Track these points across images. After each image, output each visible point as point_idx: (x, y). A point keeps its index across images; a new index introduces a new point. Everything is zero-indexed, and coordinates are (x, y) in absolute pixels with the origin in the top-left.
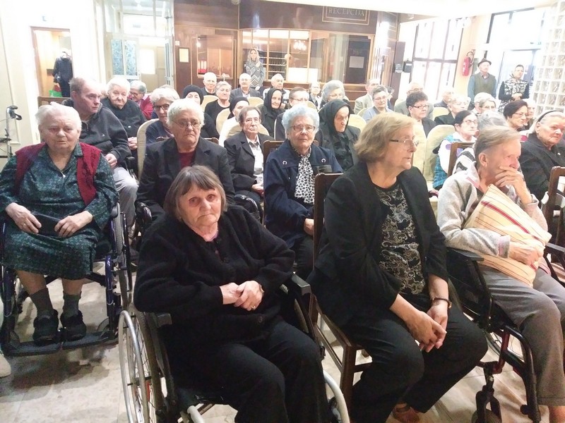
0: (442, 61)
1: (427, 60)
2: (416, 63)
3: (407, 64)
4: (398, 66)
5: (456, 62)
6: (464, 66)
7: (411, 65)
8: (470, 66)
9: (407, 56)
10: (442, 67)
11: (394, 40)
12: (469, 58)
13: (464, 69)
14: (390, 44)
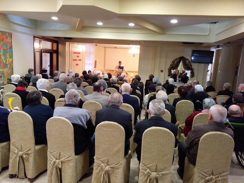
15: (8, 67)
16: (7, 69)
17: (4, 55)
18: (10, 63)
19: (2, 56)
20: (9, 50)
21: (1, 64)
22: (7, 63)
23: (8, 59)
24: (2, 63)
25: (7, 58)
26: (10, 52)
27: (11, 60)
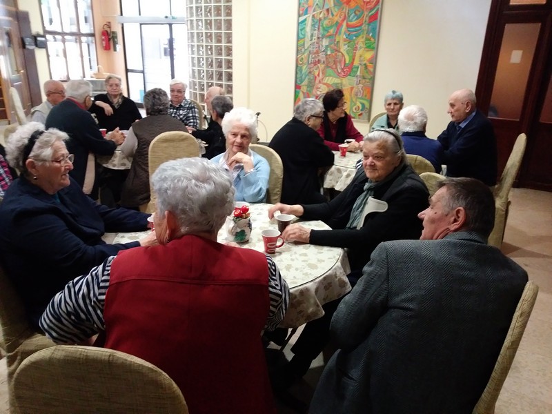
0: (78, 35)
1: (63, 34)
2: (49, 37)
3: (39, 39)
4: (28, 40)
5: (93, 35)
6: (103, 40)
7: (43, 39)
8: (109, 40)
9: (36, 28)
10: (81, 42)
11: (13, 9)
12: (107, 31)
13: (104, 43)
14: (10, 14)
15: (358, 73)
16: (355, 79)
17: (349, 40)
18: (365, 64)
19: (342, 43)
20: (365, 27)
21: (338, 64)
22: (356, 63)
23: (358, 53)
24: (340, 62)
25: (356, 49)
26: (368, 33)
27: (369, 55)
